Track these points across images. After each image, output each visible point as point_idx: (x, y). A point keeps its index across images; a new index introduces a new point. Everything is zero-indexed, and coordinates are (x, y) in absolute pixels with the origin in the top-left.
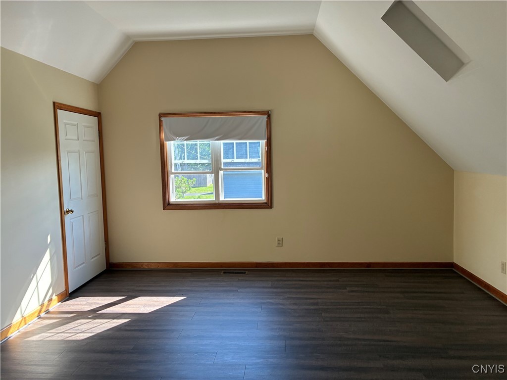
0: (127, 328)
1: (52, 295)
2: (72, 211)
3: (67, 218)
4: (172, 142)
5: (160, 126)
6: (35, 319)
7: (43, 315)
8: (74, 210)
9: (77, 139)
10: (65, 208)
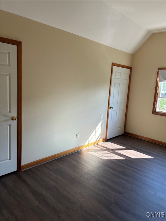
0: (122, 161)
1: (100, 138)
2: (112, 108)
3: (110, 110)
4: (162, 82)
5: (158, 74)
6: (93, 146)
7: (96, 145)
8: (113, 108)
9: (119, 78)
10: (110, 106)
